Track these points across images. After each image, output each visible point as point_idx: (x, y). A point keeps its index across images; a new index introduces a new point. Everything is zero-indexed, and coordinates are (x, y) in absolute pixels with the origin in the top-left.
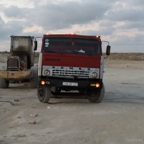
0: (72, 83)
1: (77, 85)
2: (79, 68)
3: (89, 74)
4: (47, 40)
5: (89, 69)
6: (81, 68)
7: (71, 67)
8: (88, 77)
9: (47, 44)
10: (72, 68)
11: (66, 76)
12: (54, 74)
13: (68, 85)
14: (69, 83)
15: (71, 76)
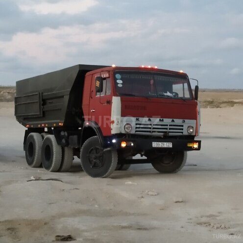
0: (165, 143)
1: (171, 146)
2: (171, 119)
3: (182, 129)
4: (118, 76)
5: (184, 121)
6: (174, 119)
7: (161, 119)
8: (181, 134)
9: (120, 82)
10: (163, 120)
11: (153, 133)
12: (137, 129)
13: (160, 146)
14: (160, 143)
15: (158, 132)
